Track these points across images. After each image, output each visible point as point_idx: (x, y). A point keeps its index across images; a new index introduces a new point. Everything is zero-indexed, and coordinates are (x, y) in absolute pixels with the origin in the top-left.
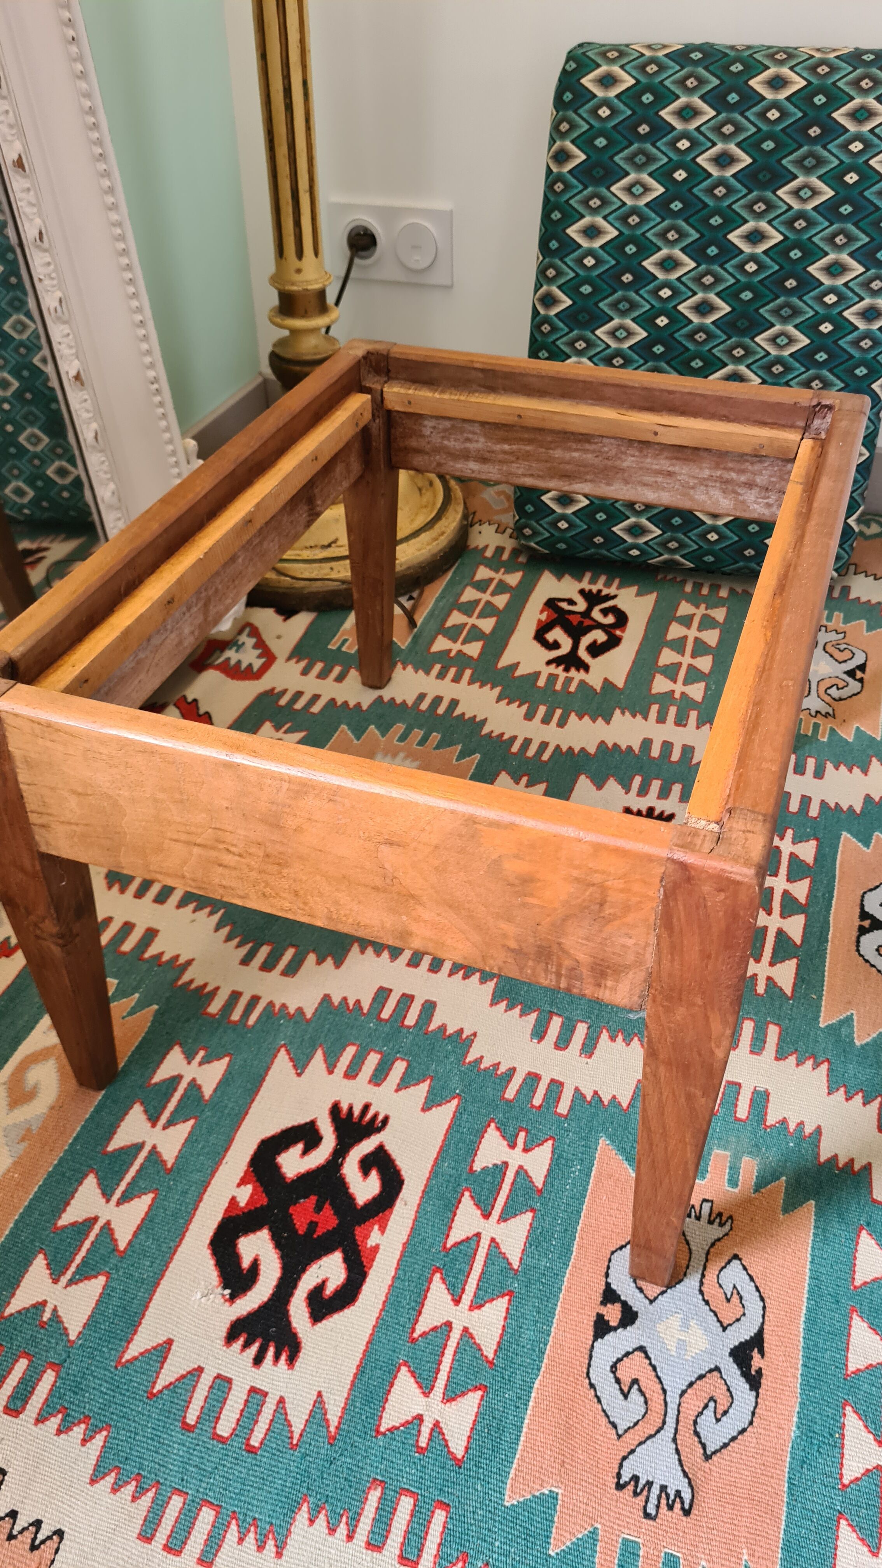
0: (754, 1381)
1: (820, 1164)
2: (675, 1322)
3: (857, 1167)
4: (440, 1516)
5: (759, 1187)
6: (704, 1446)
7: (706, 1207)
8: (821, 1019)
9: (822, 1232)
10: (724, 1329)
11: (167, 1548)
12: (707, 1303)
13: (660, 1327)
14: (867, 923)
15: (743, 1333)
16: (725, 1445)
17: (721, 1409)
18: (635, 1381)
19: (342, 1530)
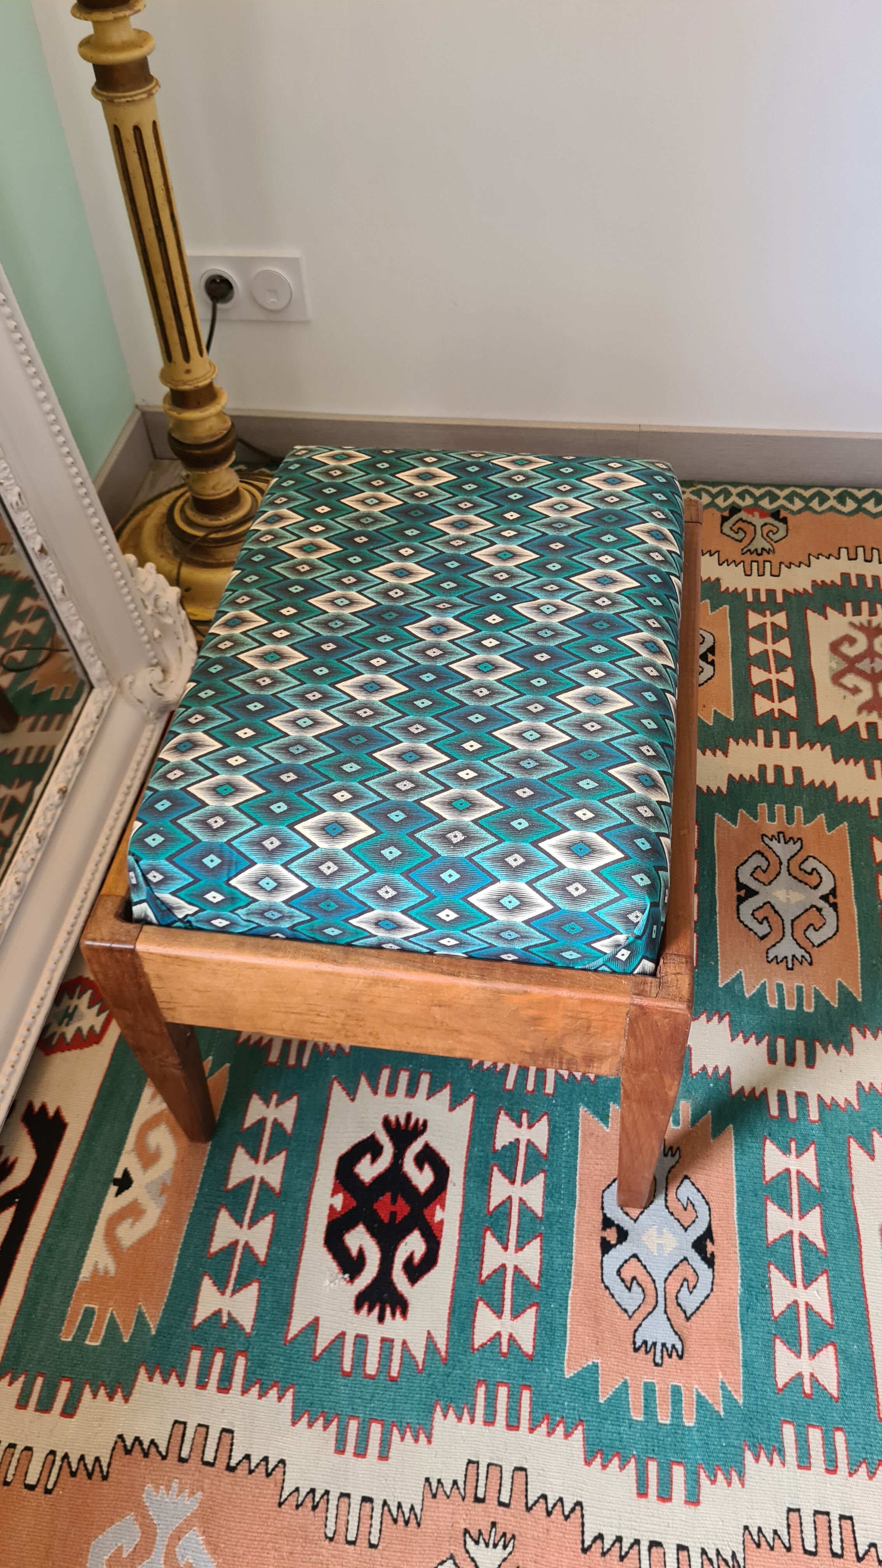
0: (710, 1261)
1: (733, 1097)
2: (653, 1231)
3: (757, 1093)
4: (526, 1394)
5: (694, 1122)
6: (685, 1312)
8: (719, 981)
9: (740, 1144)
10: (686, 1230)
11: (356, 1455)
12: (672, 1214)
13: (644, 1238)
14: (742, 893)
15: (698, 1230)
16: (698, 1308)
17: (691, 1285)
18: (634, 1278)
19: (466, 1417)
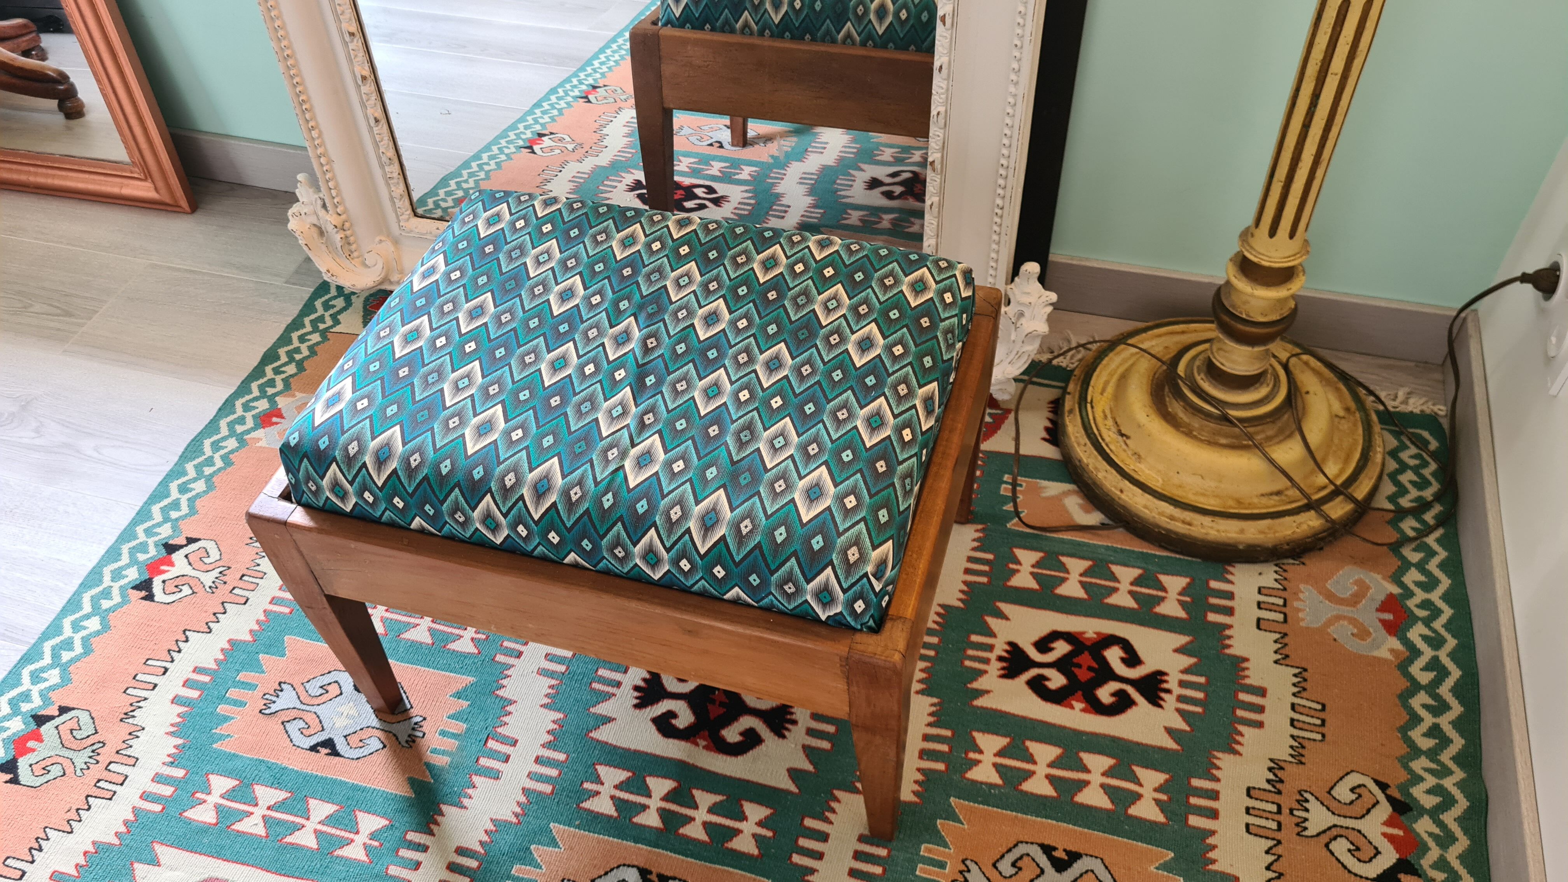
0: (314, 748)
1: (438, 805)
2: (353, 712)
3: (432, 826)
4: (284, 610)
5: (428, 765)
6: (288, 722)
7: (421, 735)
8: (557, 825)
10: (345, 737)
12: (361, 729)
15: (341, 746)
16: (287, 732)
17: (304, 731)
18: (327, 692)
